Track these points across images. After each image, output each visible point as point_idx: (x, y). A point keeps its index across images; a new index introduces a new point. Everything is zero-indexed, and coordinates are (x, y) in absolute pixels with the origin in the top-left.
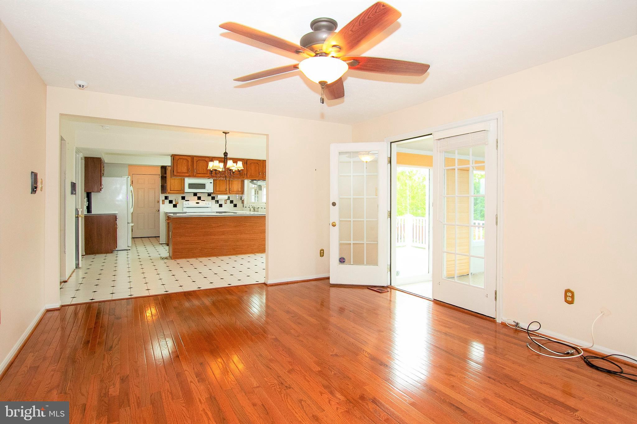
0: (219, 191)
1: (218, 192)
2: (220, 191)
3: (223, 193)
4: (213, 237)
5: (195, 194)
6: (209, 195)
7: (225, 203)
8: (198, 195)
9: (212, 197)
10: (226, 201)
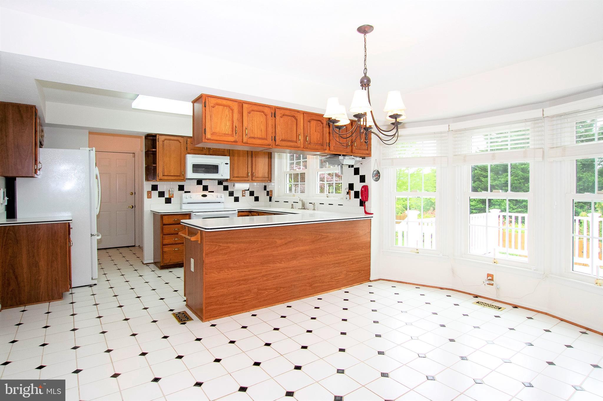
0: (237, 177)
1: (236, 179)
2: (239, 177)
3: (242, 180)
4: (278, 265)
5: (199, 182)
6: (220, 182)
7: (243, 196)
8: (204, 183)
9: (224, 186)
10: (244, 192)
